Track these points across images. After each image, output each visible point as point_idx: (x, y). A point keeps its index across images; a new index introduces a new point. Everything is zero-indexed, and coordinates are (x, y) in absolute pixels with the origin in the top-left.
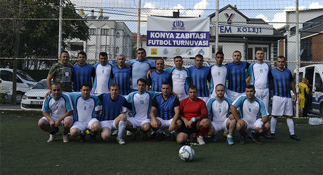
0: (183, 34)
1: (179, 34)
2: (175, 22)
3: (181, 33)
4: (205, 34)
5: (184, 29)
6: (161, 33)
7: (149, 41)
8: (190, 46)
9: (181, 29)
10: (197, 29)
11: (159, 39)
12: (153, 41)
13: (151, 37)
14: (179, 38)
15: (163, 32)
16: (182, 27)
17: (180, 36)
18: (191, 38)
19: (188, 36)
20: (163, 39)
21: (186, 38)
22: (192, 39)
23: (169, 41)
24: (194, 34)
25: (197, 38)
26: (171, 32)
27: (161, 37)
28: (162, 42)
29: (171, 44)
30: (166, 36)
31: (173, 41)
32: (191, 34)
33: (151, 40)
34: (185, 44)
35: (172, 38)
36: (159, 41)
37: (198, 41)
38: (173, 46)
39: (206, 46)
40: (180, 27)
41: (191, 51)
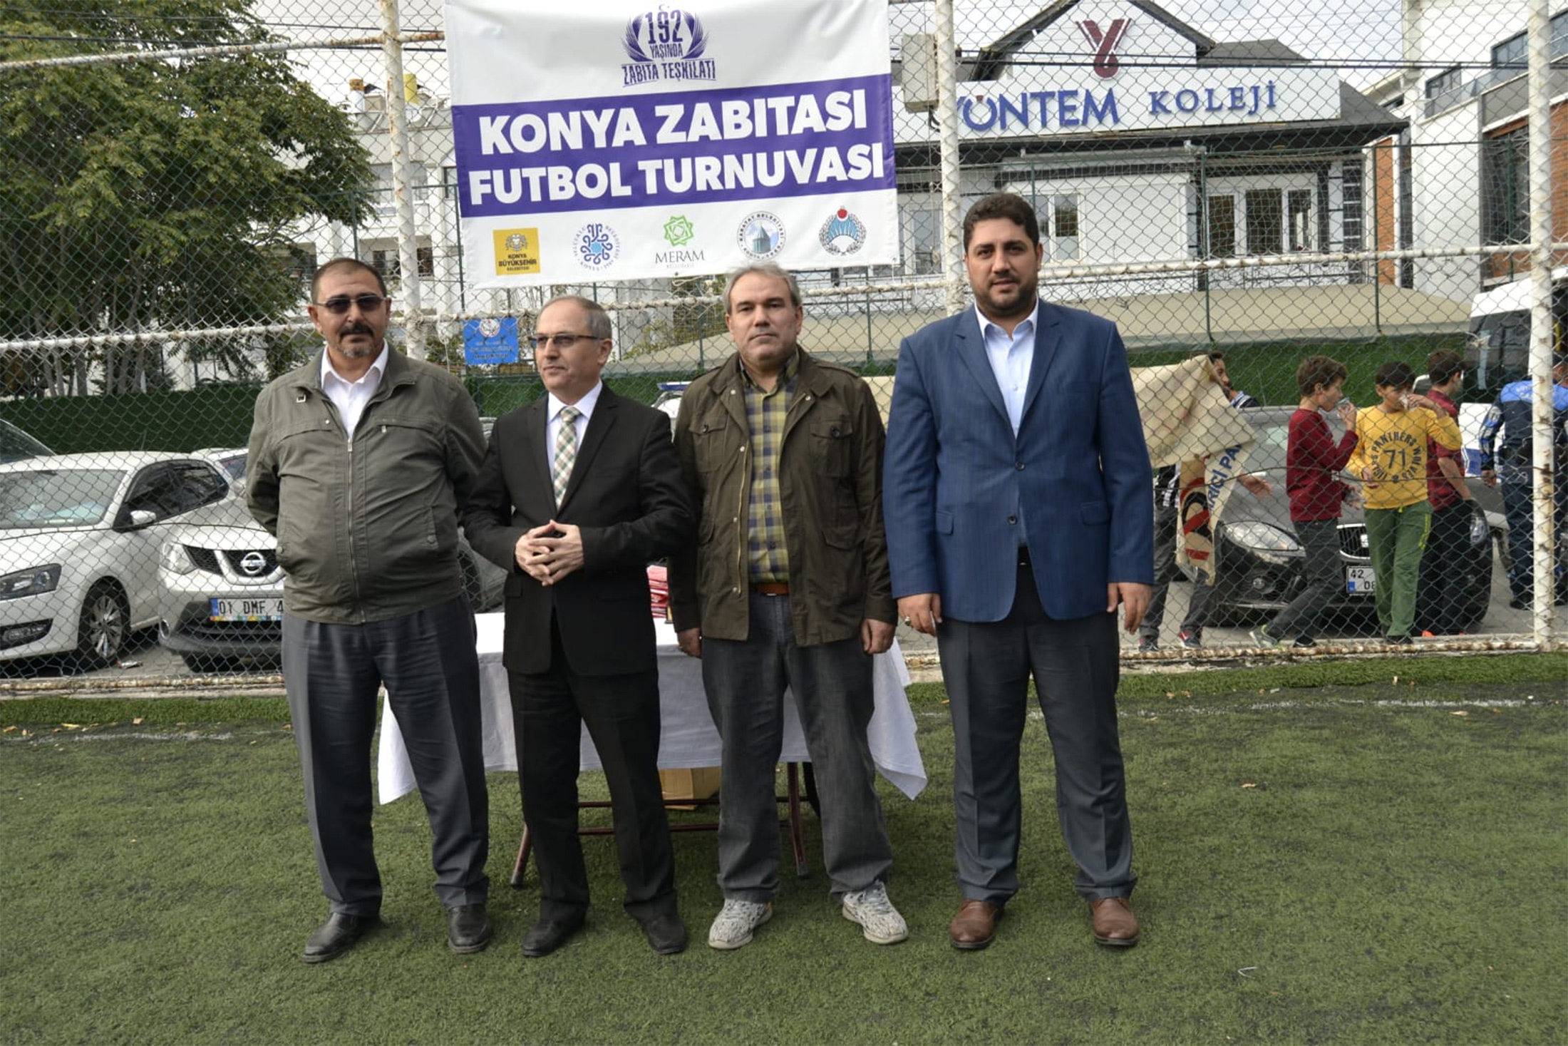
0: (702, 110)
1: (675, 113)
2: (637, 24)
3: (689, 100)
4: (860, 95)
5: (708, 69)
6: (555, 118)
7: (475, 177)
8: (758, 191)
9: (684, 72)
10: (798, 67)
11: (545, 157)
12: (498, 175)
13: (487, 150)
14: (680, 137)
15: (564, 107)
16: (693, 54)
17: (684, 125)
18: (762, 132)
19: (738, 121)
20: (571, 159)
21: (731, 134)
22: (770, 143)
23: (615, 168)
24: (782, 104)
25: (809, 131)
26: (617, 103)
27: (556, 146)
28: (566, 182)
29: (627, 191)
30: (587, 133)
31: (642, 165)
32: (759, 104)
33: (486, 175)
34: (721, 177)
35: (629, 144)
36: (541, 171)
37: (811, 154)
38: (639, 199)
39: (870, 184)
40: (679, 59)
41: (771, 229)
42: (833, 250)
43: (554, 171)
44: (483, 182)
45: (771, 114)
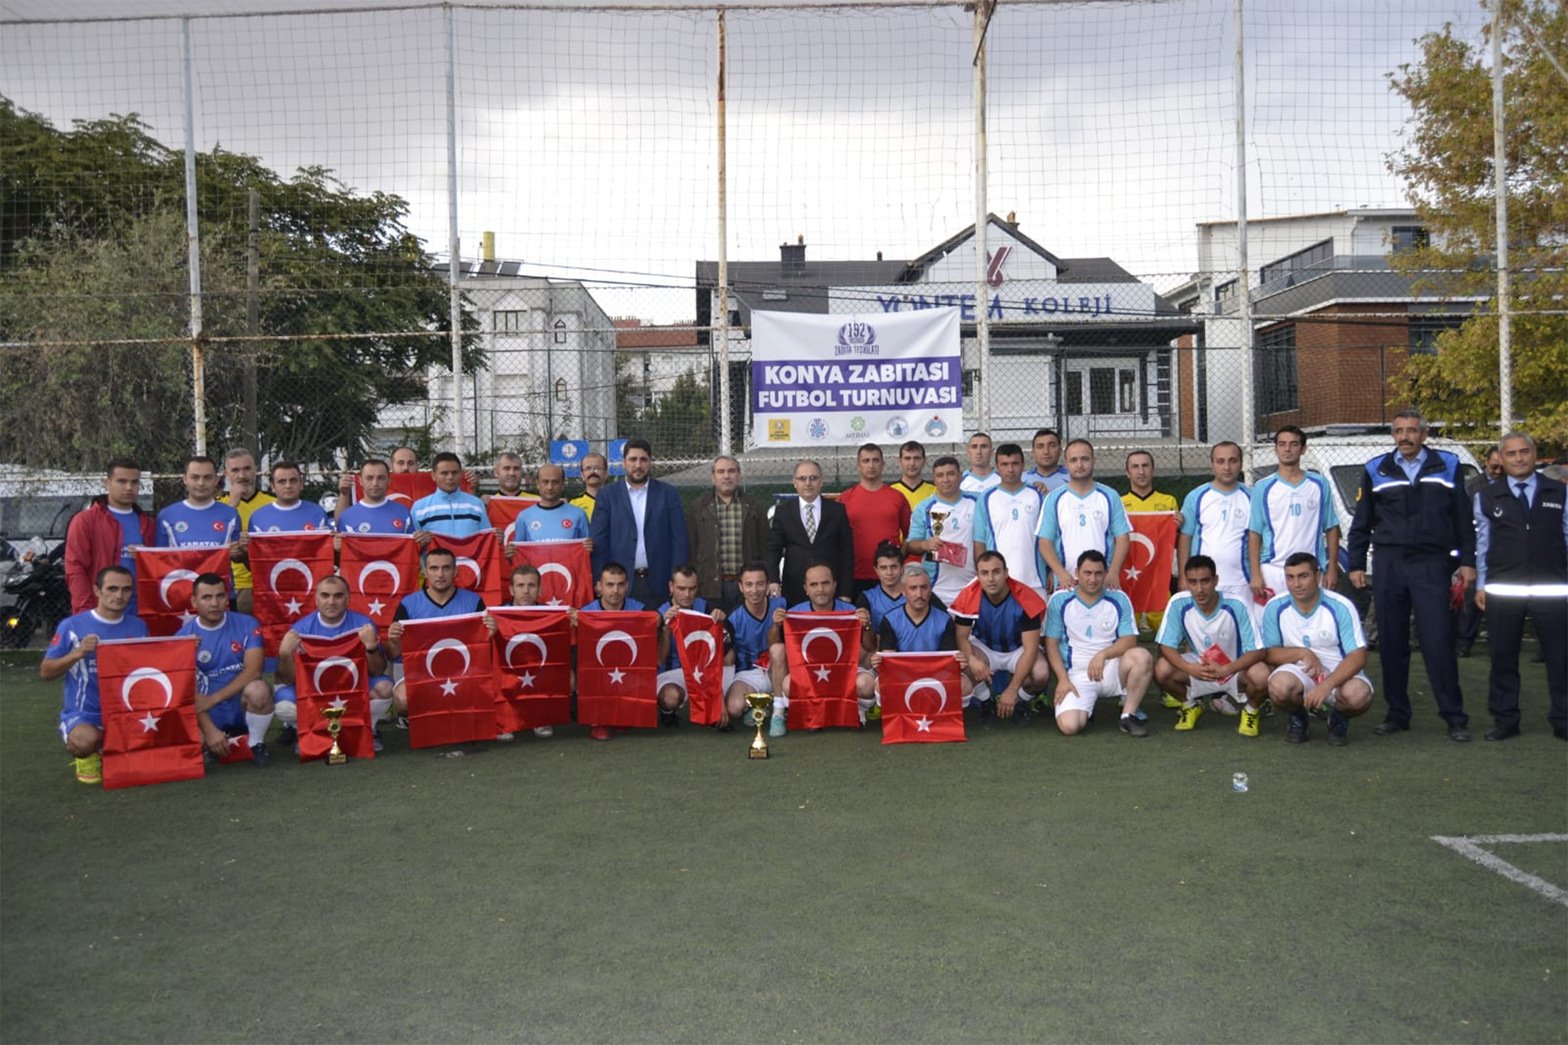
0: (872, 368)
1: (859, 369)
2: (844, 329)
3: (865, 363)
4: (946, 365)
5: (876, 350)
6: (801, 369)
7: (762, 394)
8: (897, 406)
9: (865, 351)
10: (918, 351)
11: (796, 386)
12: (773, 394)
13: (768, 382)
14: (860, 380)
15: (806, 364)
16: (870, 342)
18: (899, 379)
19: (888, 373)
20: (807, 387)
21: (884, 379)
22: (903, 384)
23: (829, 393)
24: (909, 367)
25: (921, 380)
26: (832, 363)
27: (801, 381)
28: (805, 398)
29: (834, 404)
30: (816, 376)
31: (842, 392)
32: (899, 367)
33: (766, 393)
34: (880, 399)
35: (836, 382)
36: (793, 393)
37: (922, 390)
38: (840, 407)
39: (950, 405)
40: (862, 344)
41: (902, 424)
42: (932, 435)
43: (799, 393)
44: (766, 397)
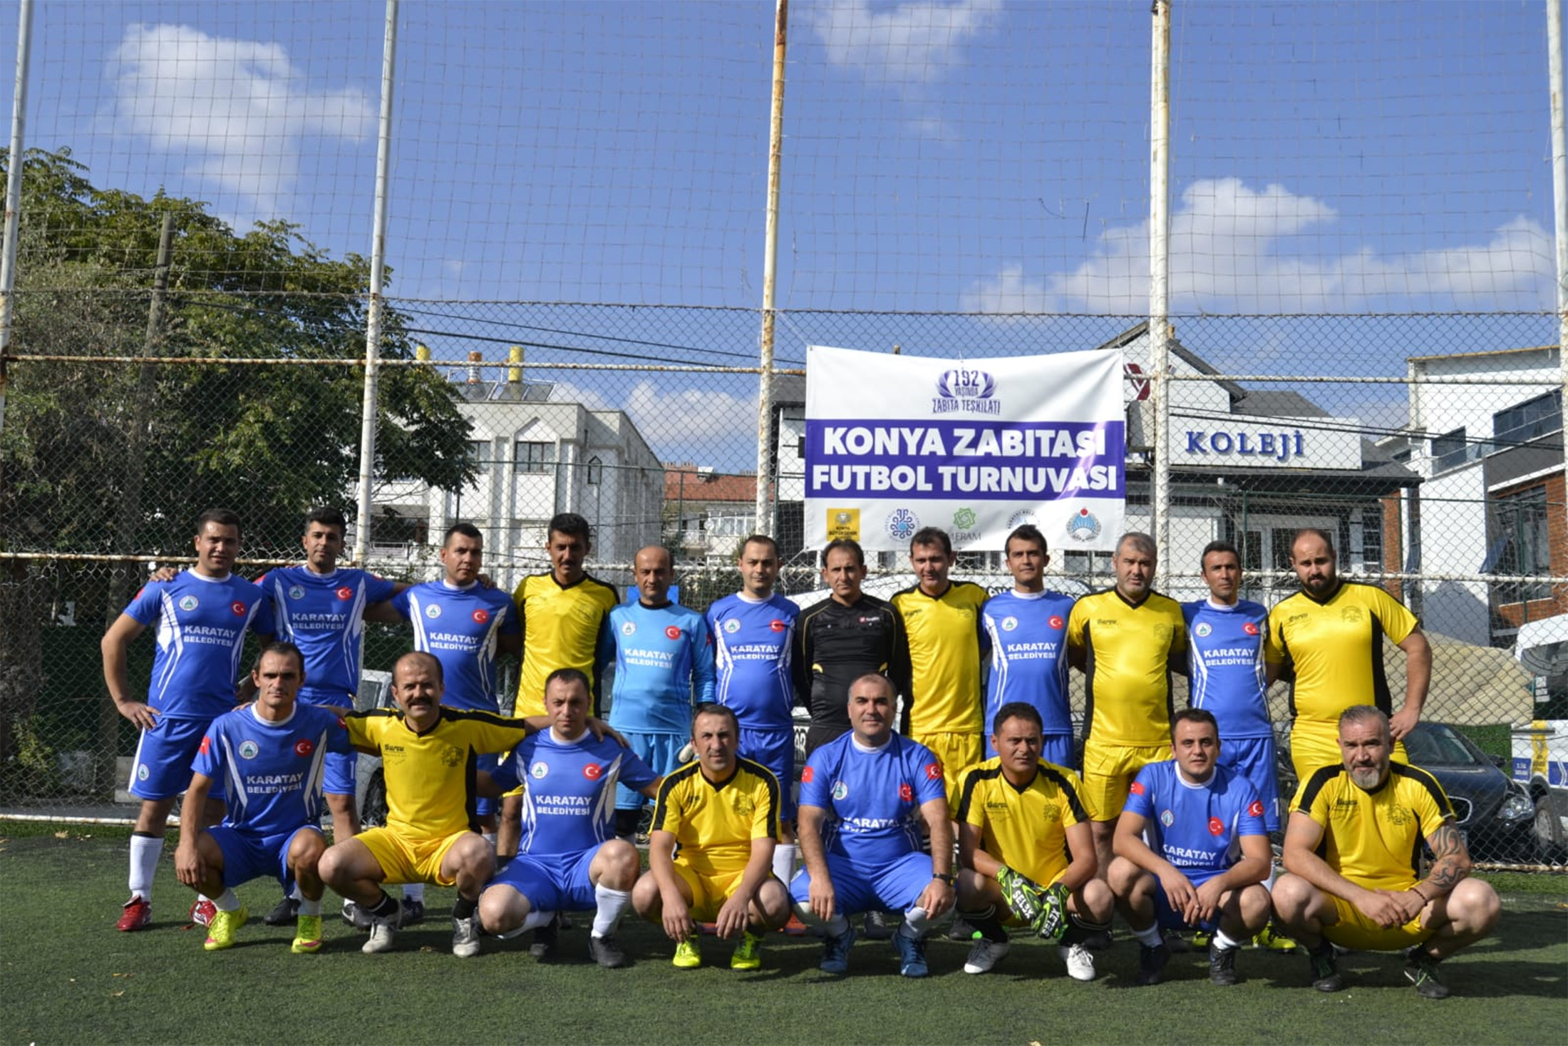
0: (988, 435)
1: (968, 434)
2: (947, 373)
3: (979, 427)
4: (1100, 434)
5: (995, 406)
6: (880, 432)
7: (818, 469)
8: (1026, 495)
9: (978, 407)
11: (870, 459)
12: (835, 469)
13: (828, 450)
14: (971, 453)
15: (888, 425)
16: (985, 396)
17: (974, 444)
18: (1030, 452)
19: (1014, 444)
20: (889, 461)
21: (1007, 452)
22: (1036, 462)
23: (921, 470)
24: (1044, 435)
25: (1063, 455)
26: (926, 424)
27: (879, 451)
28: (884, 477)
29: (929, 487)
30: (903, 444)
31: (941, 469)
32: (1029, 433)
33: (825, 468)
34: (999, 483)
35: (933, 454)
36: (866, 469)
37: (1064, 471)
38: (938, 493)
39: (1105, 493)
40: (974, 398)
42: (1076, 537)
43: (875, 470)
44: (823, 473)
45: (1038, 441)
